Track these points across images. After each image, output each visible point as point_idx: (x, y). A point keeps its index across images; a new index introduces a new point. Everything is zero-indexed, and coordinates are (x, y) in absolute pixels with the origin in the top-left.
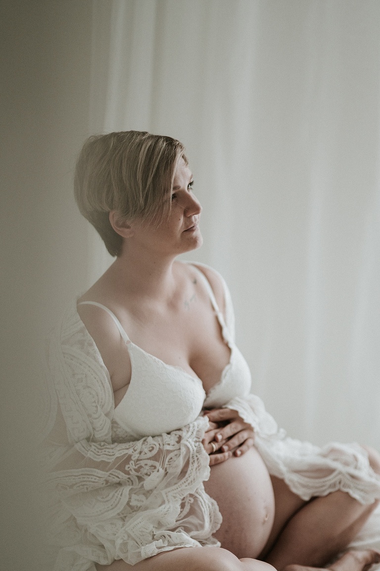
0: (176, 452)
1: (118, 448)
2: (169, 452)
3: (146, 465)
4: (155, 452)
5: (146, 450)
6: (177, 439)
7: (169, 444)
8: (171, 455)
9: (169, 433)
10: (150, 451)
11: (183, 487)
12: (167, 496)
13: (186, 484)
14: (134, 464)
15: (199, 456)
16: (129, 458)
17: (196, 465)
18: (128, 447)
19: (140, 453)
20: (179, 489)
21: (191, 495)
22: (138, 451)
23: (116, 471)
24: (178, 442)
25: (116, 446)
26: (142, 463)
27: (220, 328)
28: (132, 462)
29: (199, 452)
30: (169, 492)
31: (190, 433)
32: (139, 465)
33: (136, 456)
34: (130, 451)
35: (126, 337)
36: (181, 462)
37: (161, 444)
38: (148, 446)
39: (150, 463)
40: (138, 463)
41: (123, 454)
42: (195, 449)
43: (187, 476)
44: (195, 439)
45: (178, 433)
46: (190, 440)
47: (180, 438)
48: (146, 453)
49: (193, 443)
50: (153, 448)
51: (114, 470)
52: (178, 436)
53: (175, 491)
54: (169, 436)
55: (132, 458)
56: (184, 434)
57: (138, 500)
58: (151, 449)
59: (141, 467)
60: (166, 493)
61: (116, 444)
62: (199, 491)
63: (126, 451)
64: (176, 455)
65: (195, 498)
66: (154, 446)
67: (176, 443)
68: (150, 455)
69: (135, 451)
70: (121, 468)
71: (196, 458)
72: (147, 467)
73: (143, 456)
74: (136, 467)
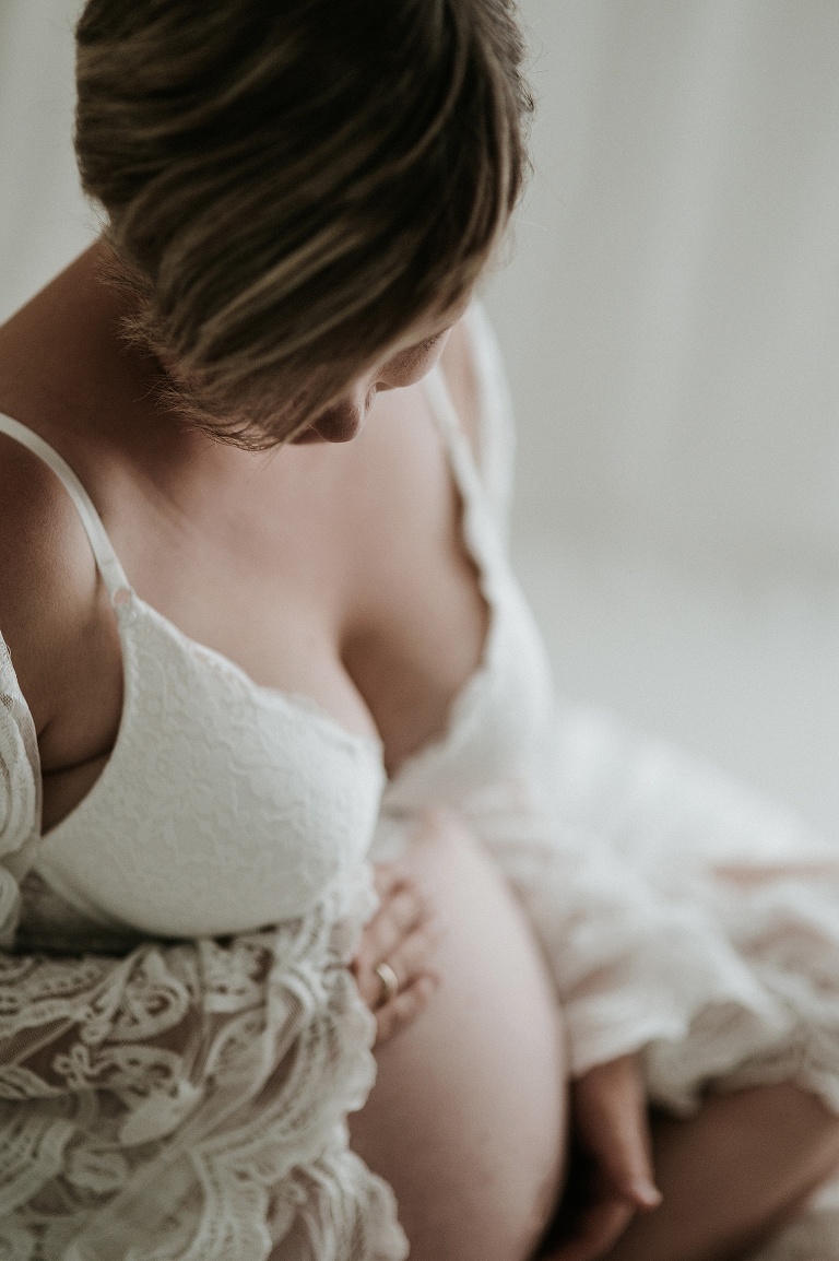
0: (249, 1017)
1: (34, 988)
2: (222, 1019)
3: (134, 1062)
4: (172, 1017)
5: (138, 1008)
6: (253, 967)
7: (222, 990)
8: (232, 1029)
9: (224, 941)
10: (154, 1012)
11: (274, 1134)
12: (210, 1169)
13: (284, 1123)
14: (86, 1060)
15: (336, 1021)
16: (73, 1034)
17: (321, 1053)
18: (70, 987)
19: (117, 1016)
20: (257, 1145)
21: (298, 1174)
22: (109, 1012)
23: (20, 1070)
24: (261, 975)
25: (26, 975)
26: (120, 1056)
27: (458, 505)
28: (78, 1049)
29: (337, 1005)
30: (219, 1152)
31: (303, 939)
32: (105, 1064)
33: (99, 1029)
34: (78, 1011)
35: (117, 576)
36: (267, 1052)
37: (196, 988)
38: (147, 991)
39: (149, 1055)
40: (105, 1053)
41: (49, 1017)
42: (323, 996)
43: (287, 1091)
44: (326, 959)
45: (264, 941)
46: (305, 968)
47: (266, 961)
48: (135, 1021)
49: (316, 979)
50: (164, 1004)
51: (13, 1066)
52: (257, 953)
53: (242, 1152)
54: (224, 954)
55: (85, 1035)
56: (281, 945)
57: (94, 1169)
58: (155, 1004)
59: (114, 1069)
60: (207, 1157)
61: (28, 962)
62: (330, 1160)
63: (62, 1009)
64: (249, 1028)
65: (312, 1186)
66: (170, 996)
67: (249, 984)
68: (149, 1026)
69: (98, 1011)
70: (40, 1064)
71: (322, 1029)
72: (137, 1071)
73: (125, 1031)
74: (95, 1072)
